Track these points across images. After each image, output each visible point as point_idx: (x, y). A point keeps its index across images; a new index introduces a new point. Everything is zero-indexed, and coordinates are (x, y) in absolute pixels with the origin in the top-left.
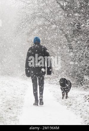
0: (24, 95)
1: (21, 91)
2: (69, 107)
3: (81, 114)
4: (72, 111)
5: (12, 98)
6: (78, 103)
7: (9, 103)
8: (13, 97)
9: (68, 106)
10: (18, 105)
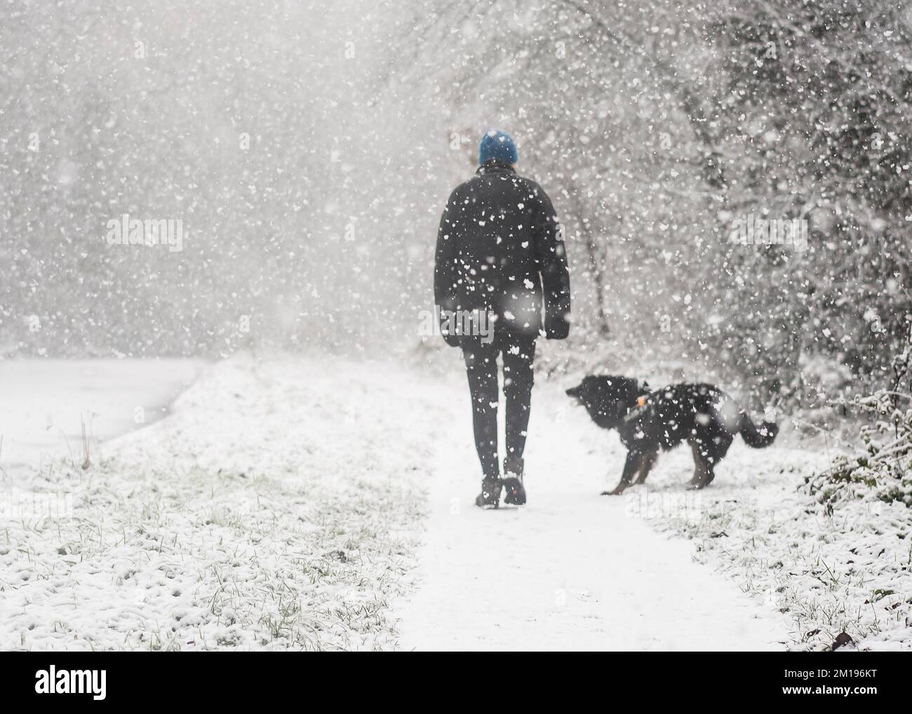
0: (429, 473)
1: (410, 447)
2: (706, 545)
3: (781, 590)
4: (730, 573)
5: (352, 492)
6: (764, 523)
7: (336, 523)
8: (361, 487)
9: (698, 541)
10: (393, 536)
